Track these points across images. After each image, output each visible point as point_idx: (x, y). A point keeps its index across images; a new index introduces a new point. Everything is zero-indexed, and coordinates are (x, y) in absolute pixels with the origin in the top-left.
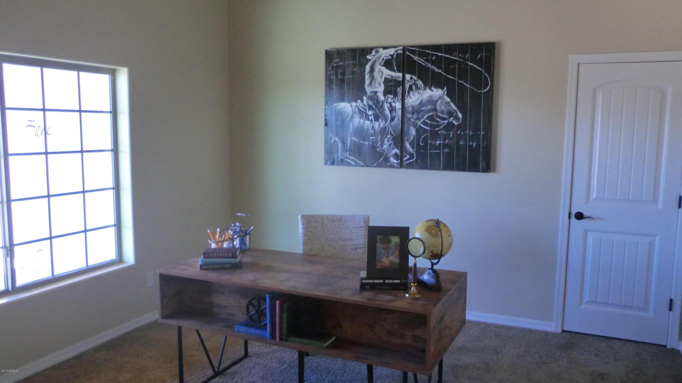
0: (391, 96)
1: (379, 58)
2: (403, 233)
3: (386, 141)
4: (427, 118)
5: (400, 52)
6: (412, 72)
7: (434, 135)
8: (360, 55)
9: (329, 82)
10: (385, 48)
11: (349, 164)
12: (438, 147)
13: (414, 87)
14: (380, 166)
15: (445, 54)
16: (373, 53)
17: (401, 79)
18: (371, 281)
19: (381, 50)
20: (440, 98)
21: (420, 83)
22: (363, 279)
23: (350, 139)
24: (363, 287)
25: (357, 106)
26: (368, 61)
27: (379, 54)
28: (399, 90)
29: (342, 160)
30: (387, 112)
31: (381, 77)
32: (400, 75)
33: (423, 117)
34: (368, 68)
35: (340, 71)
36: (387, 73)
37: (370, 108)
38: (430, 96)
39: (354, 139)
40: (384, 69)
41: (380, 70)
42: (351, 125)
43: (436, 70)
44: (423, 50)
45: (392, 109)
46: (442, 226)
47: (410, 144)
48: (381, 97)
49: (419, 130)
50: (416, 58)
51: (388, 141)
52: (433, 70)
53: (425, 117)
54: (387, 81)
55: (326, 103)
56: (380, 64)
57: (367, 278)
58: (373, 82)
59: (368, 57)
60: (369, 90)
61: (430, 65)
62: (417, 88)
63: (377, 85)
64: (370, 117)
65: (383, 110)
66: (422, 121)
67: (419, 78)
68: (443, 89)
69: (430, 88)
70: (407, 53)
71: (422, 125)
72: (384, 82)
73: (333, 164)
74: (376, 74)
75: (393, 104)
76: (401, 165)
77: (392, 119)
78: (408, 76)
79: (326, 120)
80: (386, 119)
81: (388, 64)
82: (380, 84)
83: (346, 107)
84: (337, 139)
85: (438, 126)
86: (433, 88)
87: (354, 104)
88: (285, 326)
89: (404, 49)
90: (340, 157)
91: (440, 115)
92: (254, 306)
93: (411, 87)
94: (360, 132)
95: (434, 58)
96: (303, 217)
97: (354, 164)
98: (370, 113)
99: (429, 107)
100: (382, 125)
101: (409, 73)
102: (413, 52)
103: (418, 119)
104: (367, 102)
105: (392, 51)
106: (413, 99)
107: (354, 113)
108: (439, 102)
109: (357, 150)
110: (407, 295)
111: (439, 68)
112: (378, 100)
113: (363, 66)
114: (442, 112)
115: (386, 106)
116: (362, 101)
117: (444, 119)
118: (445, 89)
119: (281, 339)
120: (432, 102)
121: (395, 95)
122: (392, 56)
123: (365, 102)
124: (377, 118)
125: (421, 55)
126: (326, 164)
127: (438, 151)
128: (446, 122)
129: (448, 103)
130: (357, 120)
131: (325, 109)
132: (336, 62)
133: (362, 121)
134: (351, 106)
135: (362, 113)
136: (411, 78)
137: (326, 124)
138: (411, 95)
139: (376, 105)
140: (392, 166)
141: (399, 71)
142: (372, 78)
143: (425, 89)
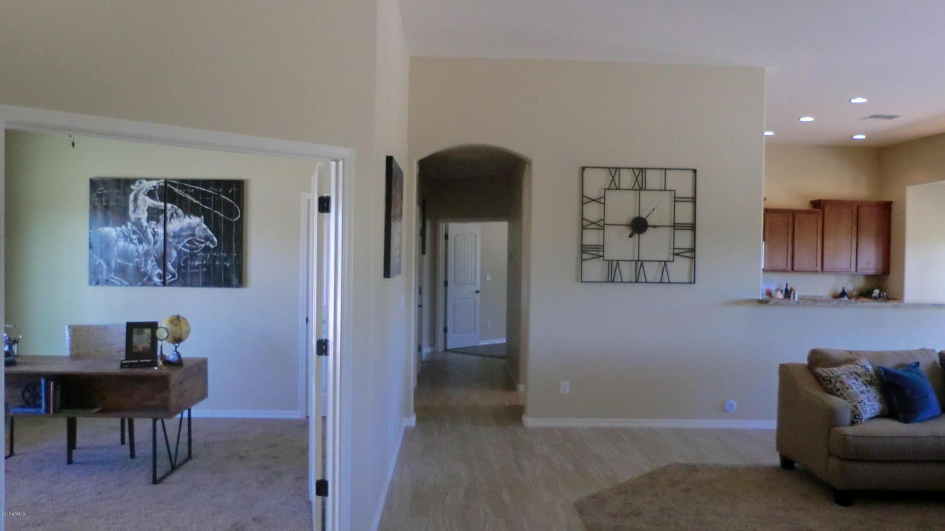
0: (154, 222)
1: (142, 189)
2: (153, 326)
3: (149, 262)
4: (188, 242)
5: (162, 184)
6: (172, 202)
7: (193, 256)
8: (124, 184)
9: (93, 208)
10: (148, 180)
11: (114, 284)
12: (197, 267)
13: (175, 215)
14: (144, 284)
15: (202, 187)
16: (137, 183)
17: (163, 208)
18: (129, 362)
19: (144, 181)
20: (198, 225)
21: (180, 212)
22: (122, 361)
23: (116, 261)
24: (123, 366)
25: (122, 231)
26: (132, 190)
27: (141, 186)
28: (162, 217)
29: (107, 280)
30: (151, 237)
31: (145, 206)
32: (163, 204)
33: (183, 241)
34: (132, 196)
35: (104, 199)
36: (151, 202)
37: (134, 232)
38: (189, 223)
39: (119, 261)
40: (147, 198)
41: (143, 200)
42: (116, 248)
43: (195, 201)
44: (182, 183)
45: (155, 234)
46: (181, 319)
47: (172, 265)
48: (145, 223)
49: (179, 252)
50: (176, 190)
51: (152, 262)
52: (192, 201)
53: (186, 241)
54: (150, 209)
55: (91, 227)
56: (144, 194)
57: (126, 360)
58: (137, 210)
59: (132, 187)
60: (132, 216)
61: (189, 197)
62: (178, 216)
63: (141, 212)
64: (135, 241)
65: (147, 235)
66: (182, 244)
67: (180, 207)
68: (199, 216)
69: (189, 216)
70: (168, 185)
71: (183, 249)
72: (148, 211)
73: (97, 284)
74: (140, 202)
75: (156, 230)
76: (164, 284)
77: (155, 243)
78: (169, 206)
79: (90, 243)
80: (149, 242)
81: (151, 194)
82: (143, 211)
83: (111, 231)
84: (102, 261)
85: (196, 249)
86: (192, 217)
87: (118, 229)
88: (58, 401)
89: (166, 182)
90: (105, 277)
91: (199, 240)
92: (29, 391)
93: (172, 215)
94: (125, 255)
95: (192, 191)
96: (70, 327)
97: (118, 283)
98: (134, 237)
99: (189, 232)
100: (146, 248)
101: (170, 202)
102: (173, 185)
103: (178, 243)
104: (132, 228)
105: (154, 183)
106: (174, 226)
107: (118, 237)
108: (197, 229)
109: (122, 271)
110: (156, 368)
111: (197, 199)
112: (141, 226)
113: (126, 195)
114: (200, 237)
115: (149, 231)
116: (126, 226)
117: (202, 243)
118: (203, 217)
119: (54, 412)
120: (191, 228)
121: (158, 221)
122: (155, 187)
123: (129, 227)
124: (140, 242)
125: (181, 187)
126: (90, 284)
127: (197, 271)
128: (204, 245)
129: (205, 229)
130: (121, 243)
131: (90, 233)
132: (101, 191)
133: (126, 244)
134: (116, 231)
135: (126, 237)
136: (172, 207)
137: (91, 247)
138: (172, 222)
139: (140, 230)
140: (155, 285)
141: (161, 200)
142: (136, 207)
143: (185, 217)
